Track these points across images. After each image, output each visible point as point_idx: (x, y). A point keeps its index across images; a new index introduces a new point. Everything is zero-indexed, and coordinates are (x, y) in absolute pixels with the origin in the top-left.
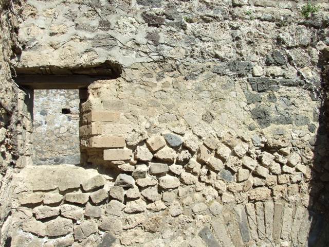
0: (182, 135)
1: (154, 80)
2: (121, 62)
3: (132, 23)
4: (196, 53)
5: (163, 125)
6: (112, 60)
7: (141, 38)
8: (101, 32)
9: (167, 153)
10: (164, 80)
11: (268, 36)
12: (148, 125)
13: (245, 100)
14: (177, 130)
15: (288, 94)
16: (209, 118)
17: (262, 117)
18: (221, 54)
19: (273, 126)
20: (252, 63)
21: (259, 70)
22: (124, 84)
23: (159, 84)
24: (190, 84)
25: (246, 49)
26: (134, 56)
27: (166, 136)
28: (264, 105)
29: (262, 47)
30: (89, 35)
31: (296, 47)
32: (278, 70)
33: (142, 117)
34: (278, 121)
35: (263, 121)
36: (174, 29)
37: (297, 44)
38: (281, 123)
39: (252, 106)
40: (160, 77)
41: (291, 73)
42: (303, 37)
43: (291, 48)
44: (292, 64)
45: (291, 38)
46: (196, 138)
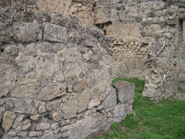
0: (123, 39)
1: (118, 25)
2: (111, 21)
3: (114, 10)
4: (127, 17)
5: (119, 36)
6: (110, 20)
7: (116, 14)
8: (108, 14)
9: (119, 43)
10: (120, 25)
11: (149, 8)
12: (116, 36)
13: (139, 29)
14: (122, 37)
15: (153, 27)
16: (129, 34)
17: (143, 35)
18: (134, 16)
19: (146, 37)
20: (142, 18)
21: (144, 20)
22: (112, 26)
23: (119, 26)
24: (125, 25)
25: (141, 13)
26: (114, 19)
27: (119, 39)
28: (144, 30)
29: (146, 12)
30: (106, 15)
31: (159, 10)
32: (150, 19)
33: (115, 34)
34: (148, 36)
35: (143, 36)
36: (122, 10)
37: (159, 9)
38: (149, 36)
39: (141, 31)
40: (119, 24)
41: (155, 19)
43: (156, 10)
44: (156, 16)
45: (156, 7)
46: (125, 40)
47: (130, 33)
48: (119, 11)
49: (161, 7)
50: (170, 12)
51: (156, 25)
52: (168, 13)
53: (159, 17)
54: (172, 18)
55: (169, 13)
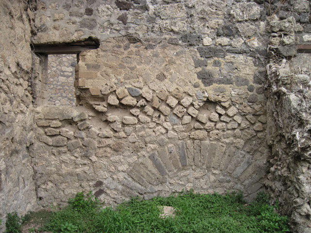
0: (141, 88)
1: (122, 50)
2: (99, 37)
3: (108, 9)
4: (155, 29)
5: (127, 81)
6: (93, 36)
7: (114, 20)
8: (86, 16)
9: (129, 100)
10: (130, 50)
11: (220, 13)
12: (116, 81)
13: (193, 64)
14: (136, 85)
15: (232, 60)
16: (161, 77)
17: (206, 78)
18: (176, 29)
19: (215, 85)
20: (203, 36)
21: (207, 41)
22: (101, 53)
23: (126, 52)
24: (149, 52)
25: (197, 24)
26: (108, 33)
27: (129, 89)
28: (210, 68)
29: (213, 23)
30: (78, 20)
31: (246, 21)
32: (225, 40)
33: (112, 75)
34: (220, 82)
35: (206, 81)
36: (139, 11)
37: (247, 19)
38: (223, 83)
39: (199, 69)
40: (126, 48)
41: (238, 43)
42: (252, 13)
43: (240, 22)
44: (240, 36)
45: (241, 14)
46: (151, 91)
47: (166, 73)
48: (123, 12)
49: (254, 15)
50: (284, 28)
51: (241, 57)
52: (278, 30)
53: (249, 37)
54: (291, 41)
55: (281, 30)
